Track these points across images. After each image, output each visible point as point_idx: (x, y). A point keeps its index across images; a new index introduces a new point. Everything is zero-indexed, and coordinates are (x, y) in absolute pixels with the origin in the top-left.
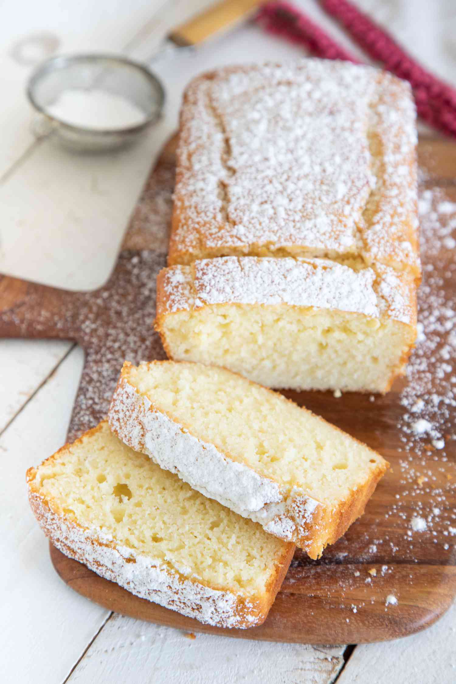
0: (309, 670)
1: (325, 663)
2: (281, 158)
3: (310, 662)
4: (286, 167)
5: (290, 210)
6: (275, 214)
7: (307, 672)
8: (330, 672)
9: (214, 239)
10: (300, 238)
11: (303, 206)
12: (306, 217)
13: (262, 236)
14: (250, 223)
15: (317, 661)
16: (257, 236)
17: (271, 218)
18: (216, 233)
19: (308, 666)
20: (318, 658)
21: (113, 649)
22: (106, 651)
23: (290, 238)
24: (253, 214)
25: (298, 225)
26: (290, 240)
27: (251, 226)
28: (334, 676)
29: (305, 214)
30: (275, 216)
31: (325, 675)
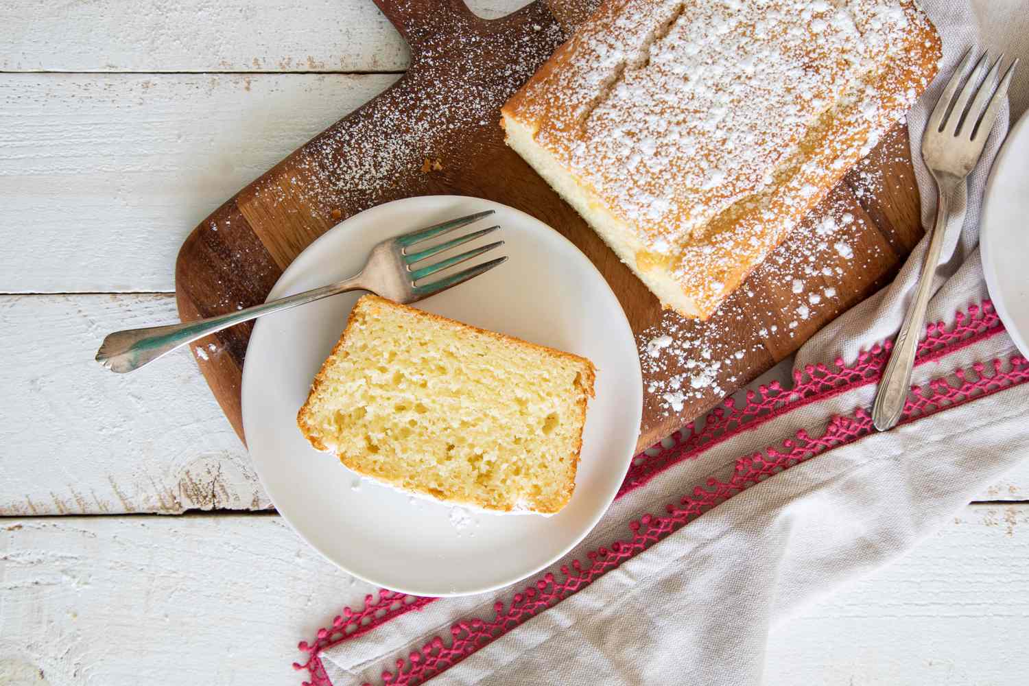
0: (156, 489)
1: (170, 500)
2: (701, 90)
3: (164, 487)
4: (694, 105)
5: (645, 166)
6: (628, 158)
7: (153, 489)
8: (164, 507)
9: (551, 134)
10: (621, 208)
11: (661, 171)
12: (651, 189)
13: (592, 174)
14: (596, 148)
15: (169, 491)
16: (587, 170)
17: (619, 160)
18: (558, 130)
19: (159, 487)
20: (172, 491)
21: (85, 316)
22: (80, 311)
23: (613, 200)
24: (609, 140)
25: (635, 191)
26: (611, 202)
27: (593, 152)
28: (162, 512)
29: (653, 183)
30: (625, 161)
31: (159, 504)
